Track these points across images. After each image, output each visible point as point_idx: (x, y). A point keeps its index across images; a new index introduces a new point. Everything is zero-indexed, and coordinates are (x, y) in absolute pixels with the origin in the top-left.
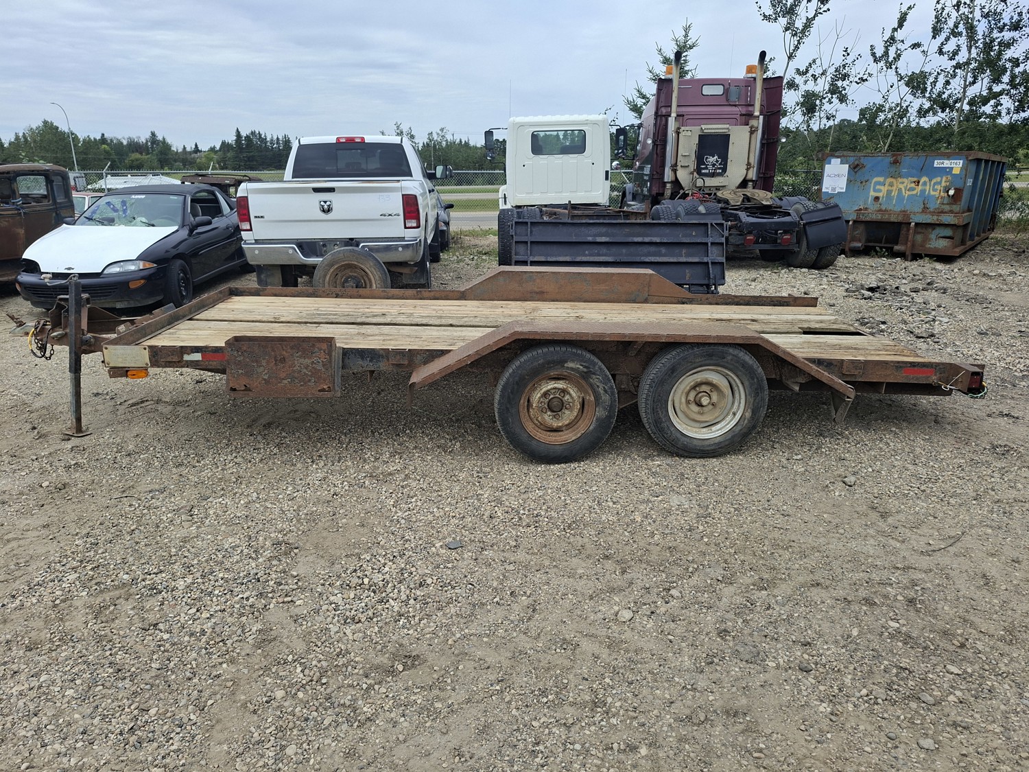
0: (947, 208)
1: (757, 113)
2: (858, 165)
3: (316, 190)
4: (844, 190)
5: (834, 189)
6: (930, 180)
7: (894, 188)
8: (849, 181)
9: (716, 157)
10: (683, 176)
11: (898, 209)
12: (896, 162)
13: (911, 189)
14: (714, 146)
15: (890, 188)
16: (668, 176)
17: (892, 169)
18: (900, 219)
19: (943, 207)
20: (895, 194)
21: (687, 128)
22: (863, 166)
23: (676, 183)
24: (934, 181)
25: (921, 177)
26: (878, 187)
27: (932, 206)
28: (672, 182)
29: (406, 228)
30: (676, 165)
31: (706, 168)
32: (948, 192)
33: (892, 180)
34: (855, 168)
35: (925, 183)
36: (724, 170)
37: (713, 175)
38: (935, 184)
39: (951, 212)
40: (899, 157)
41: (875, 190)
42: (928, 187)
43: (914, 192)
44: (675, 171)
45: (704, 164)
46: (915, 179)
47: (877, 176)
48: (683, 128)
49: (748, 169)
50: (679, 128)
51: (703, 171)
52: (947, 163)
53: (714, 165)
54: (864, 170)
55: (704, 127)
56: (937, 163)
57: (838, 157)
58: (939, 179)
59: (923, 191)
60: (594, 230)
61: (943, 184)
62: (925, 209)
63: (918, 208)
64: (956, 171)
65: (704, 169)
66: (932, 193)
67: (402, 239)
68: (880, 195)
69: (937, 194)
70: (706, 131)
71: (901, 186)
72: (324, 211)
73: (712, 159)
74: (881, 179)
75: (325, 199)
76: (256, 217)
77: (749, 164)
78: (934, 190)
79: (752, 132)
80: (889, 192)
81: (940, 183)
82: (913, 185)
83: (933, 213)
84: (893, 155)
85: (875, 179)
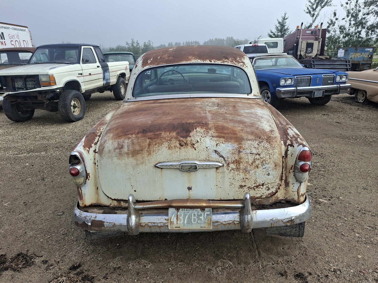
1: (320, 38)
2: (347, 50)
5: (341, 56)
10: (303, 53)
11: (357, 60)
13: (360, 56)
14: (310, 46)
17: (355, 51)
18: (358, 63)
19: (368, 59)
20: (356, 57)
24: (365, 53)
28: (300, 55)
32: (369, 56)
35: (363, 54)
36: (312, 52)
39: (370, 61)
40: (357, 48)
41: (351, 56)
44: (300, 52)
49: (318, 52)
50: (302, 41)
52: (369, 49)
53: (310, 51)
56: (366, 50)
57: (342, 49)
58: (367, 53)
60: (326, 62)
63: (362, 60)
64: (371, 51)
65: (307, 51)
69: (366, 56)
70: (308, 42)
73: (309, 49)
74: (353, 53)
79: (319, 42)
83: (365, 61)
85: (351, 54)
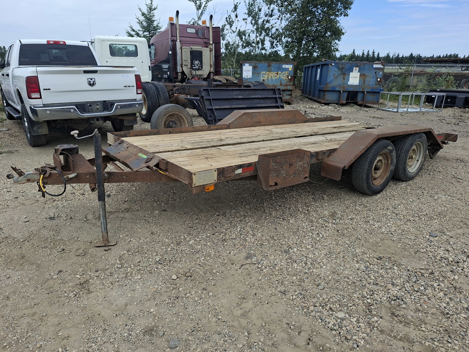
0: (288, 84)
1: (211, 43)
2: (255, 66)
3: (85, 72)
4: (251, 77)
5: (247, 76)
6: (282, 73)
7: (270, 76)
8: (253, 73)
9: (198, 61)
10: (186, 70)
11: (272, 84)
12: (269, 66)
13: (276, 76)
14: (196, 56)
15: (268, 76)
16: (179, 69)
17: (268, 68)
19: (287, 83)
20: (270, 78)
21: (185, 47)
22: (258, 67)
23: (183, 73)
24: (283, 73)
25: (278, 72)
26: (264, 76)
27: (284, 83)
28: (181, 72)
29: (137, 94)
30: (182, 64)
31: (195, 66)
32: (288, 77)
33: (268, 73)
34: (254, 68)
35: (280, 74)
36: (202, 67)
37: (198, 69)
38: (284, 74)
39: (290, 85)
40: (270, 64)
41: (263, 77)
42: (281, 76)
43: (277, 78)
44: (182, 67)
45: (194, 64)
46: (277, 72)
47: (263, 71)
48: (183, 47)
49: (211, 67)
50: (182, 47)
51: (194, 68)
52: (287, 66)
53: (197, 65)
54: (258, 68)
55: (192, 47)
56: (284, 66)
57: (247, 63)
58: (285, 72)
59: (280, 77)
61: (286, 74)
62: (281, 84)
63: (279, 84)
64: (290, 69)
65: (194, 66)
66: (283, 78)
67: (135, 100)
68: (265, 79)
69: (284, 78)
70: (193, 49)
71: (272, 75)
72: (90, 84)
73: (197, 62)
74: (264, 72)
75: (91, 77)
76: (44, 89)
77: (211, 65)
78: (284, 77)
79: (211, 51)
80: (268, 78)
81: (285, 74)
82: (276, 75)
83: (284, 86)
84: (268, 63)
85: (263, 72)
